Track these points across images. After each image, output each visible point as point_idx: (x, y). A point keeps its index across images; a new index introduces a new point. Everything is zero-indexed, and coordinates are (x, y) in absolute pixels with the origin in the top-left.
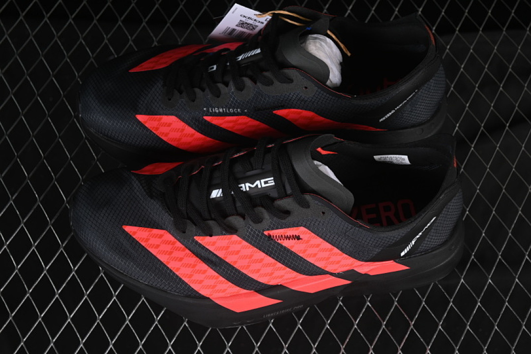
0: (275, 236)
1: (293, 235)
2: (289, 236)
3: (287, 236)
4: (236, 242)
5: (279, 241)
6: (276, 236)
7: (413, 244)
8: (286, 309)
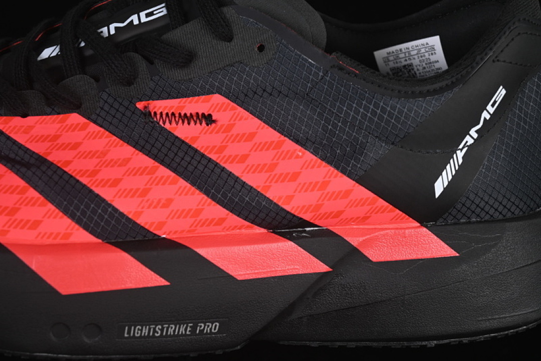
0: (158, 113)
1: (197, 114)
2: (188, 115)
3: (185, 114)
4: (74, 128)
5: (167, 126)
6: (161, 113)
7: (460, 161)
8: (178, 322)
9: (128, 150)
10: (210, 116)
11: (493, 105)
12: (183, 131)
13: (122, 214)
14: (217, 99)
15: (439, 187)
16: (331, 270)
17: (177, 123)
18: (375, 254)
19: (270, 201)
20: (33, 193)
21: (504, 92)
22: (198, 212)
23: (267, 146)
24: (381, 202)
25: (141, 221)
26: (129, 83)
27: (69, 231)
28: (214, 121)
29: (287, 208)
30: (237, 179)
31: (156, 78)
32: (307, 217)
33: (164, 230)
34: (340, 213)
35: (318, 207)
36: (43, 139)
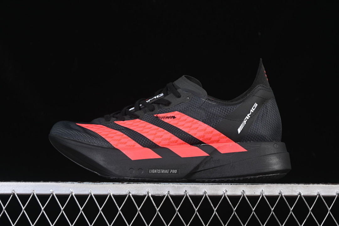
1: (171, 116)
2: (168, 117)
7: (245, 123)
8: (165, 169)
9: (151, 125)
10: (174, 116)
11: (254, 108)
12: (166, 121)
13: (149, 140)
14: (176, 112)
15: (239, 130)
16: (209, 155)
17: (165, 119)
18: (222, 151)
19: (190, 135)
20: (125, 136)
21: (257, 105)
22: (170, 139)
23: (189, 122)
24: (222, 135)
25: (154, 141)
26: (153, 111)
27: (134, 144)
28: (175, 118)
29: (195, 136)
30: (181, 130)
31: (160, 109)
32: (201, 139)
33: (160, 144)
34: (210, 139)
35: (204, 136)
36: (128, 125)
